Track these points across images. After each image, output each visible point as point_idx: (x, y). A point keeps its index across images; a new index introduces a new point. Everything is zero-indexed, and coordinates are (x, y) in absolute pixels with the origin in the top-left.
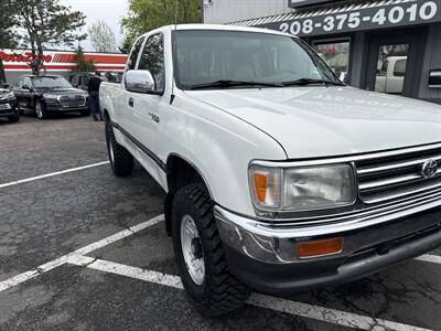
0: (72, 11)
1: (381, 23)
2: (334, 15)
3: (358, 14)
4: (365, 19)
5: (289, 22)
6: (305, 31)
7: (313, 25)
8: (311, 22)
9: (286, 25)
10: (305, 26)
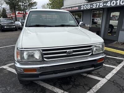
0: (34, 2)
1: (109, 6)
2: (96, 3)
3: (102, 3)
4: (104, 4)
5: (84, 5)
6: (88, 8)
7: (90, 6)
8: (89, 5)
9: (83, 6)
10: (88, 7)
